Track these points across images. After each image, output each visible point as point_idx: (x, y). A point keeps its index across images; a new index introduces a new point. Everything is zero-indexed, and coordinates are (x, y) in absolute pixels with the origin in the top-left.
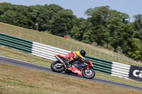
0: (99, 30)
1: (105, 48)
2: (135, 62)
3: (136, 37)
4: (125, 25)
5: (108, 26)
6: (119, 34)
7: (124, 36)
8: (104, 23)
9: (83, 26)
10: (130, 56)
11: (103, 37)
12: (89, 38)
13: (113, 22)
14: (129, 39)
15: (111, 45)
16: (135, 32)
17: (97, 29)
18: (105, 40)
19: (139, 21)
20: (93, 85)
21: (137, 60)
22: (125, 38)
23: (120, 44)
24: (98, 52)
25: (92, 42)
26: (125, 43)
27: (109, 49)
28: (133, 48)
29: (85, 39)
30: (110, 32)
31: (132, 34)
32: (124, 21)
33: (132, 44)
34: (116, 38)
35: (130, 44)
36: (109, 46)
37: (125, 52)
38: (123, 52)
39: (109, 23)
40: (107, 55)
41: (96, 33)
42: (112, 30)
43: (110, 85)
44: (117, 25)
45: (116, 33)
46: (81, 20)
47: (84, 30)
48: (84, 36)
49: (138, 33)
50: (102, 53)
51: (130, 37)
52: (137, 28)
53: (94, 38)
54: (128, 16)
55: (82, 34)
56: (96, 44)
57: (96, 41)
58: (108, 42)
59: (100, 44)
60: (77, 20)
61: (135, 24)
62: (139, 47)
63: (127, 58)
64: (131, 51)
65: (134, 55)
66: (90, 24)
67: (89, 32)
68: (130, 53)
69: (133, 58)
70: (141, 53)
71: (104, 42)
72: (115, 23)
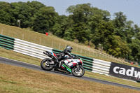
0: (80, 27)
1: (86, 45)
2: (116, 59)
3: (117, 34)
4: (106, 23)
5: (90, 23)
6: (100, 32)
7: (105, 33)
8: (85, 20)
9: (64, 23)
10: (110, 53)
11: (84, 35)
12: (71, 35)
13: (95, 20)
14: (110, 36)
15: (92, 42)
16: (116, 29)
17: (78, 26)
18: (86, 37)
19: (120, 19)
20: (74, 81)
21: (118, 57)
22: (106, 35)
23: (101, 41)
24: (79, 49)
25: (73, 39)
26: (106, 40)
27: (91, 46)
28: (114, 45)
29: (66, 36)
30: (92, 30)
31: (113, 31)
32: (105, 19)
33: (113, 41)
34: (97, 36)
35: (110, 41)
36: (90, 43)
37: (106, 49)
38: (104, 49)
39: (91, 20)
40: (88, 52)
41: (77, 31)
42: (94, 27)
43: (91, 82)
44: (98, 22)
45: (97, 30)
46: (63, 17)
47: (65, 27)
48: (66, 33)
49: (118, 30)
50: (83, 50)
51: (110, 34)
52: (117, 26)
53: (76, 35)
54: (108, 14)
55: (63, 31)
56: (77, 41)
57: (78, 38)
58: (89, 39)
59: (81, 41)
60: (58, 17)
61: (116, 21)
62: (119, 44)
63: (108, 56)
64: (112, 48)
65: (115, 52)
66: (72, 21)
67: (70, 29)
68: (111, 50)
69: (113, 55)
70: (122, 51)
71: (85, 39)
72: (97, 20)
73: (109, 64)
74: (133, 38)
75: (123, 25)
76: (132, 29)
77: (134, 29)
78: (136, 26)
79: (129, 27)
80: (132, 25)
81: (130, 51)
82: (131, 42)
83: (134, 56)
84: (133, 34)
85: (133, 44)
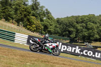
0: (6, 10)
1: (11, 23)
2: (32, 33)
3: (33, 15)
4: (25, 7)
5: (13, 7)
6: (21, 13)
7: (24, 15)
8: (10, 5)
10: (28, 29)
11: (9, 15)
14: (28, 17)
15: (15, 21)
16: (32, 12)
17: (5, 9)
18: (11, 17)
19: (35, 4)
21: (33, 31)
22: (25, 16)
23: (22, 20)
24: (6, 26)
25: (1, 18)
26: (25, 19)
27: (14, 24)
28: (31, 23)
30: (15, 12)
31: (30, 13)
32: (24, 4)
33: (30, 20)
34: (19, 16)
35: (28, 20)
36: (14, 22)
37: (25, 26)
39: (14, 5)
40: (12, 28)
41: (4, 12)
42: (16, 10)
43: (13, 49)
44: (20, 6)
45: (18, 12)
49: (34, 13)
50: (8, 26)
51: (28, 15)
52: (33, 9)
53: (3, 16)
56: (4, 20)
57: (5, 18)
58: (13, 19)
59: (7, 20)
61: (32, 6)
62: (35, 22)
63: (26, 31)
64: (30, 25)
65: (31, 28)
68: (28, 27)
69: (30, 30)
70: (36, 27)
71: (10, 18)
72: (18, 5)
73: (26, 36)
74: (45, 18)
75: (37, 8)
76: (44, 12)
77: (45, 12)
78: (47, 10)
79: (42, 10)
80: (44, 9)
81: (43, 27)
82: (43, 21)
83: (45, 31)
84: (45, 16)
85: (45, 22)
